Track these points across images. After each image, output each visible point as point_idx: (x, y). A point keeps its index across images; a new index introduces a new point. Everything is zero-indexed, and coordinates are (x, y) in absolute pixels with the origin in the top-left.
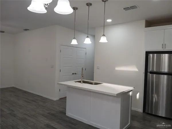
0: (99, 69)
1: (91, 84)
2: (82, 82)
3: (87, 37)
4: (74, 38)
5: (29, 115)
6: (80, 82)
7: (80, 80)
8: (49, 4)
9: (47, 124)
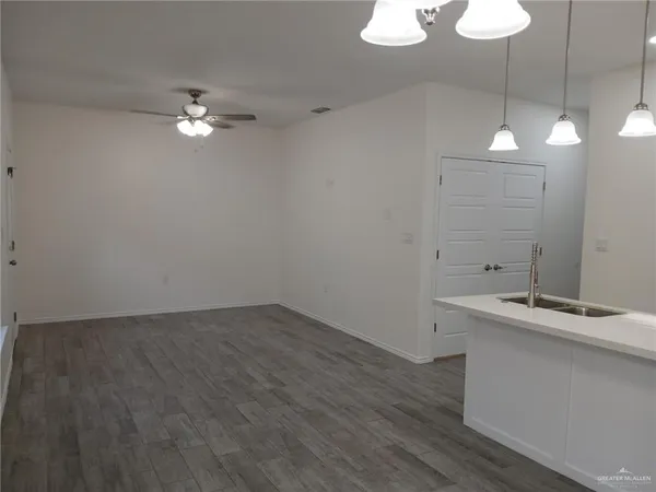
0: (604, 250)
1: (573, 311)
2: (531, 302)
3: (563, 118)
4: (504, 127)
5: (333, 403)
6: (523, 301)
7: (524, 294)
8: (438, 10)
9: (395, 445)
